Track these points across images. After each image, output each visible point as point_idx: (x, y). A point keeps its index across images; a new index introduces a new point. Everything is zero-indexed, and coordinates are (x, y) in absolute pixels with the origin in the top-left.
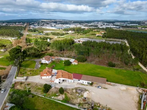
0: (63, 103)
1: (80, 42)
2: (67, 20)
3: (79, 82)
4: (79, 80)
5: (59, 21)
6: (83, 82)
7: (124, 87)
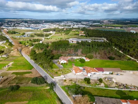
0: (107, 88)
1: (74, 42)
2: (34, 19)
3: (103, 73)
4: (103, 72)
5: (30, 21)
6: (106, 73)
7: (131, 72)
